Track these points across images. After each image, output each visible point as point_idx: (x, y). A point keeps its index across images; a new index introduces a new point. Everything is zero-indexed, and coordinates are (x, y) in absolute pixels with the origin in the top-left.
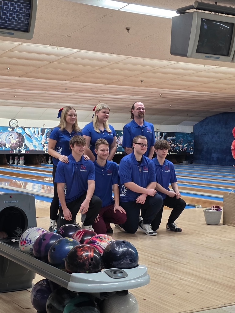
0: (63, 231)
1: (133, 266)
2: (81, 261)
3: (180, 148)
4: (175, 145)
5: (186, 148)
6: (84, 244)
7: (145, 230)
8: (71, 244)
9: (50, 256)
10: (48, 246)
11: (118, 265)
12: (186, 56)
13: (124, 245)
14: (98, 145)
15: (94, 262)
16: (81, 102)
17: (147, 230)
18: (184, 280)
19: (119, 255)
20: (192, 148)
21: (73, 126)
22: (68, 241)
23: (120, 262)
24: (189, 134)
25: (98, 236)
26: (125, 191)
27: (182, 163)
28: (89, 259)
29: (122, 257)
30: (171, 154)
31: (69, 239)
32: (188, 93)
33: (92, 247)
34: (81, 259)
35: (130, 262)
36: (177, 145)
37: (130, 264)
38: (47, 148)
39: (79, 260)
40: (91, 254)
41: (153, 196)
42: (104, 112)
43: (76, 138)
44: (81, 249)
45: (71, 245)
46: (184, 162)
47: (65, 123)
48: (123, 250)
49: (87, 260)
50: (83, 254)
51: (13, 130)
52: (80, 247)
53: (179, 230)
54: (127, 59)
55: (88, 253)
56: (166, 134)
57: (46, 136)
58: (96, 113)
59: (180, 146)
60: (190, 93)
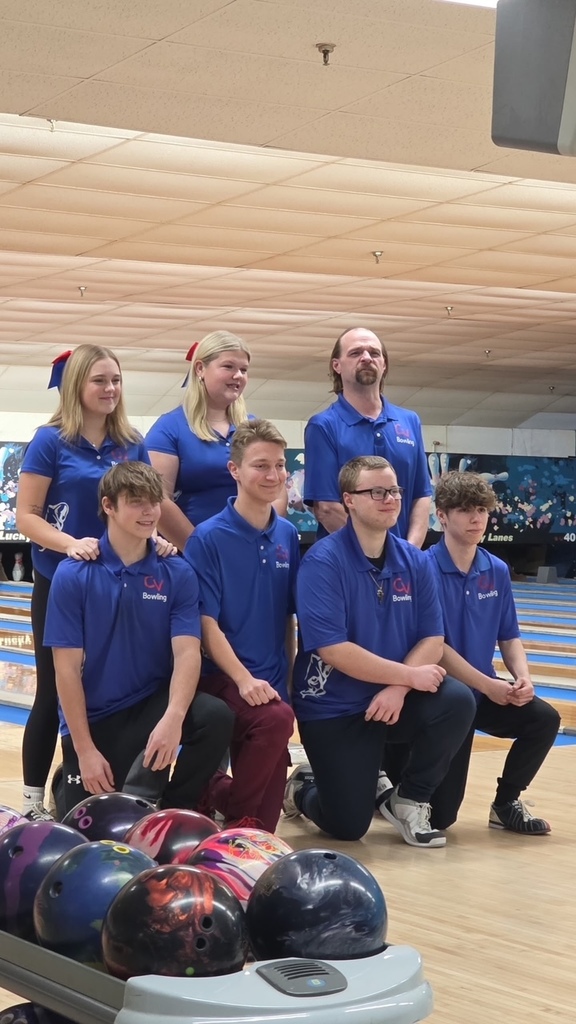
0: (90, 819)
1: (365, 950)
2: (164, 930)
3: (526, 518)
4: (505, 506)
5: (550, 515)
6: (175, 864)
7: (404, 822)
8: (125, 864)
9: (42, 913)
10: (34, 874)
11: (307, 944)
12: (552, 148)
13: (331, 866)
14: (242, 442)
15: (217, 933)
16: (137, 341)
17: (411, 825)
18: (558, 1013)
19: (310, 907)
20: (572, 518)
21: (109, 422)
22: (110, 855)
23: (314, 932)
24: (561, 463)
25: (224, 835)
26: (322, 679)
27: (535, 574)
28: (197, 922)
29: (322, 914)
30: (490, 539)
31: (116, 846)
32: (555, 300)
33: (206, 875)
34: (165, 920)
35: (353, 933)
36: (515, 505)
37: (355, 940)
38: (7, 521)
39: (158, 927)
40: (202, 901)
41: (434, 690)
42: (229, 366)
43: (125, 472)
44: (165, 881)
45: (122, 869)
46: (543, 571)
47: (79, 409)
48: (327, 887)
49: (189, 923)
50: (171, 901)
52: (159, 877)
53: (537, 829)
54: (319, 167)
55: (191, 900)
56: (474, 463)
57: (5, 473)
58: (198, 366)
59: (526, 507)
60: (562, 301)
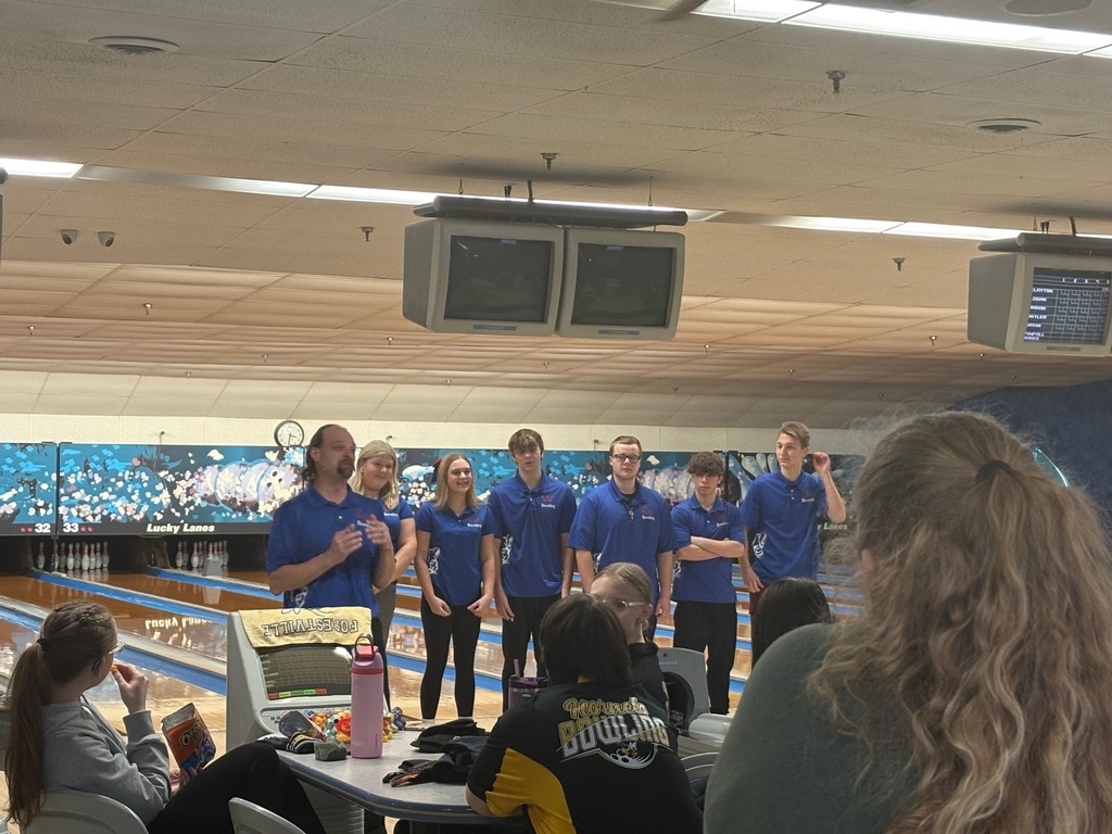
51: (281, 457)
